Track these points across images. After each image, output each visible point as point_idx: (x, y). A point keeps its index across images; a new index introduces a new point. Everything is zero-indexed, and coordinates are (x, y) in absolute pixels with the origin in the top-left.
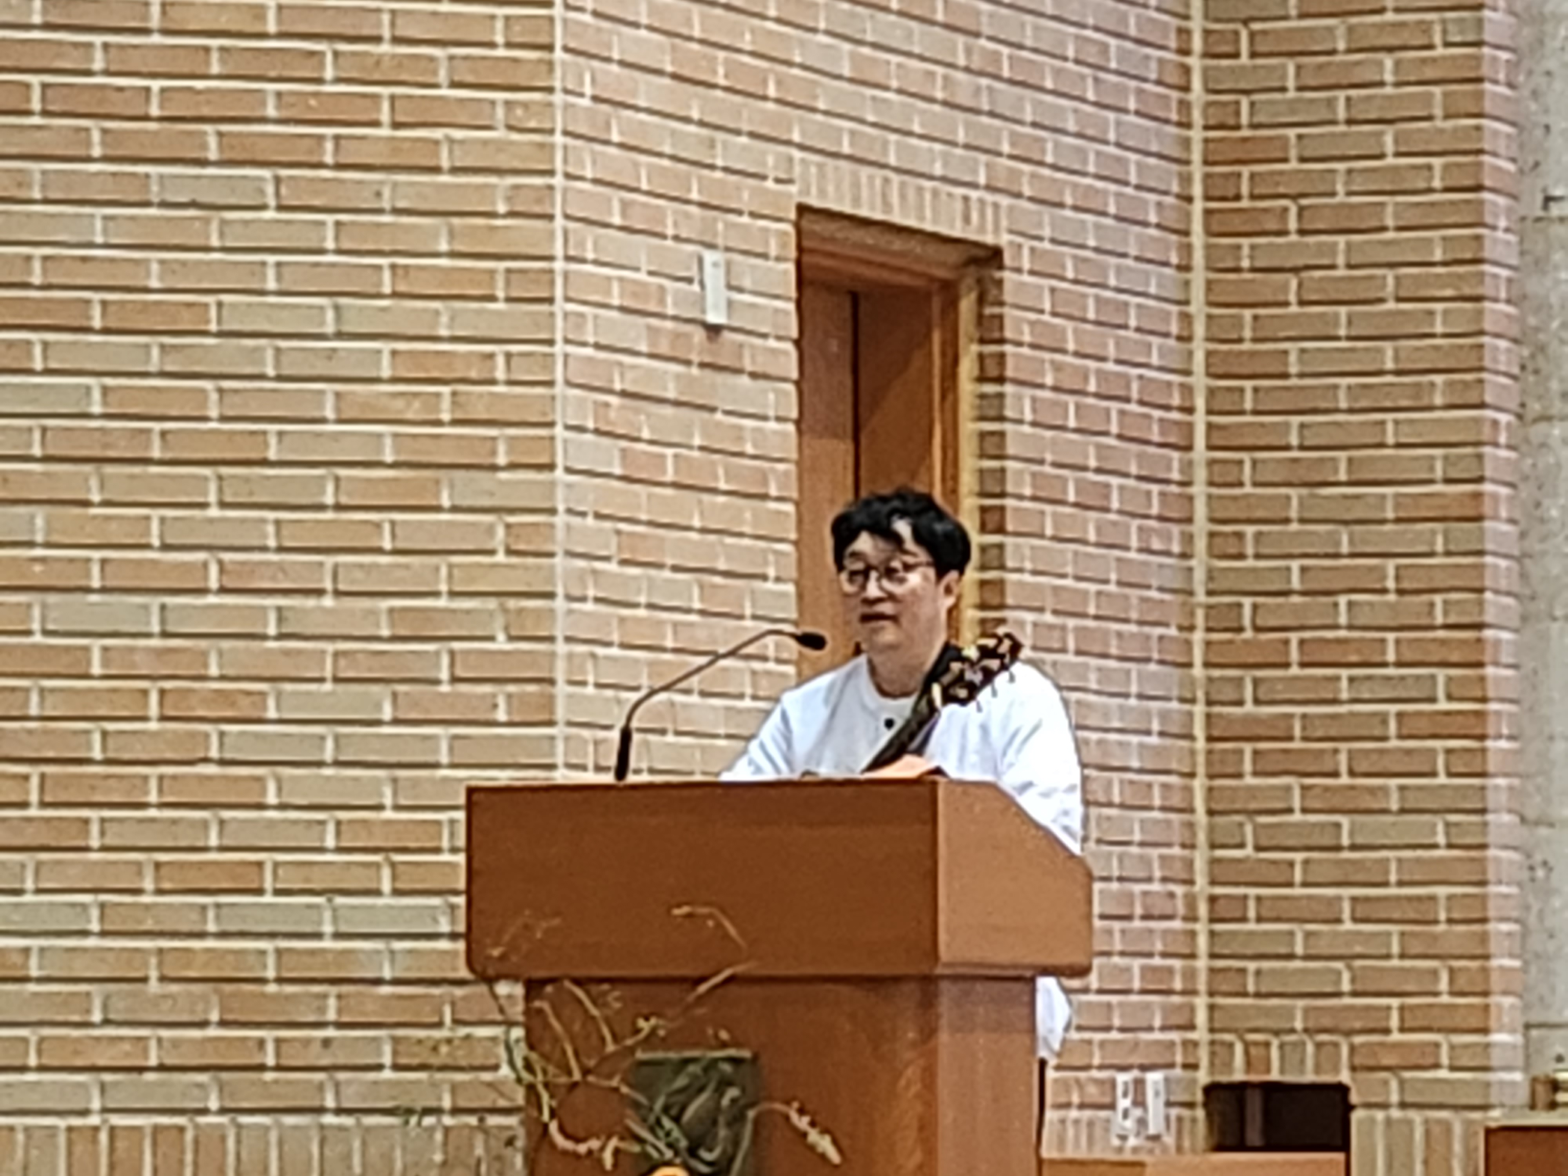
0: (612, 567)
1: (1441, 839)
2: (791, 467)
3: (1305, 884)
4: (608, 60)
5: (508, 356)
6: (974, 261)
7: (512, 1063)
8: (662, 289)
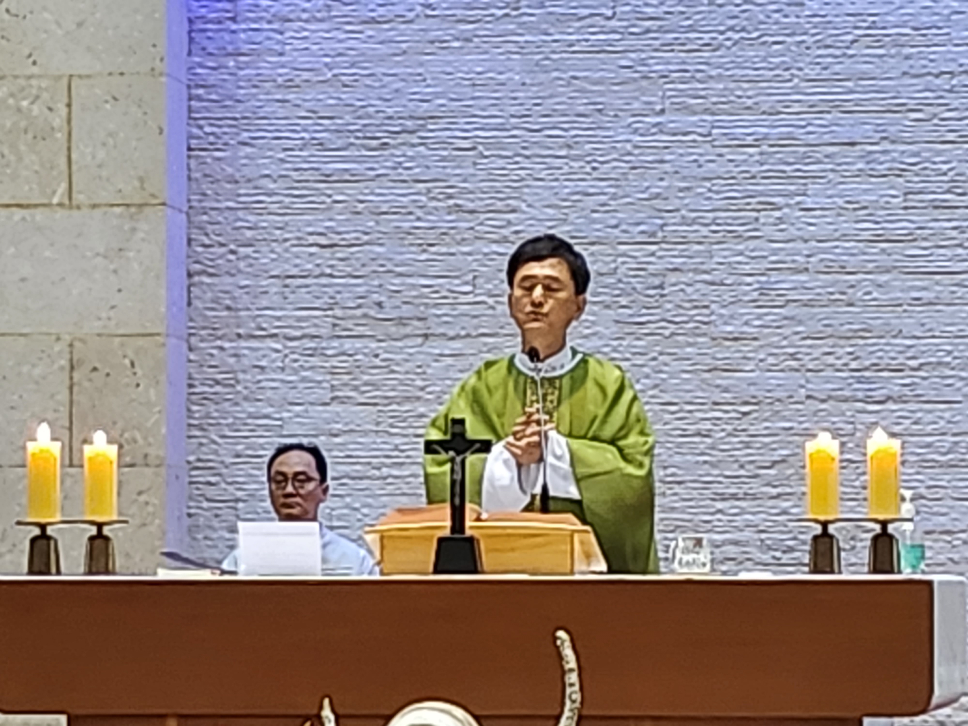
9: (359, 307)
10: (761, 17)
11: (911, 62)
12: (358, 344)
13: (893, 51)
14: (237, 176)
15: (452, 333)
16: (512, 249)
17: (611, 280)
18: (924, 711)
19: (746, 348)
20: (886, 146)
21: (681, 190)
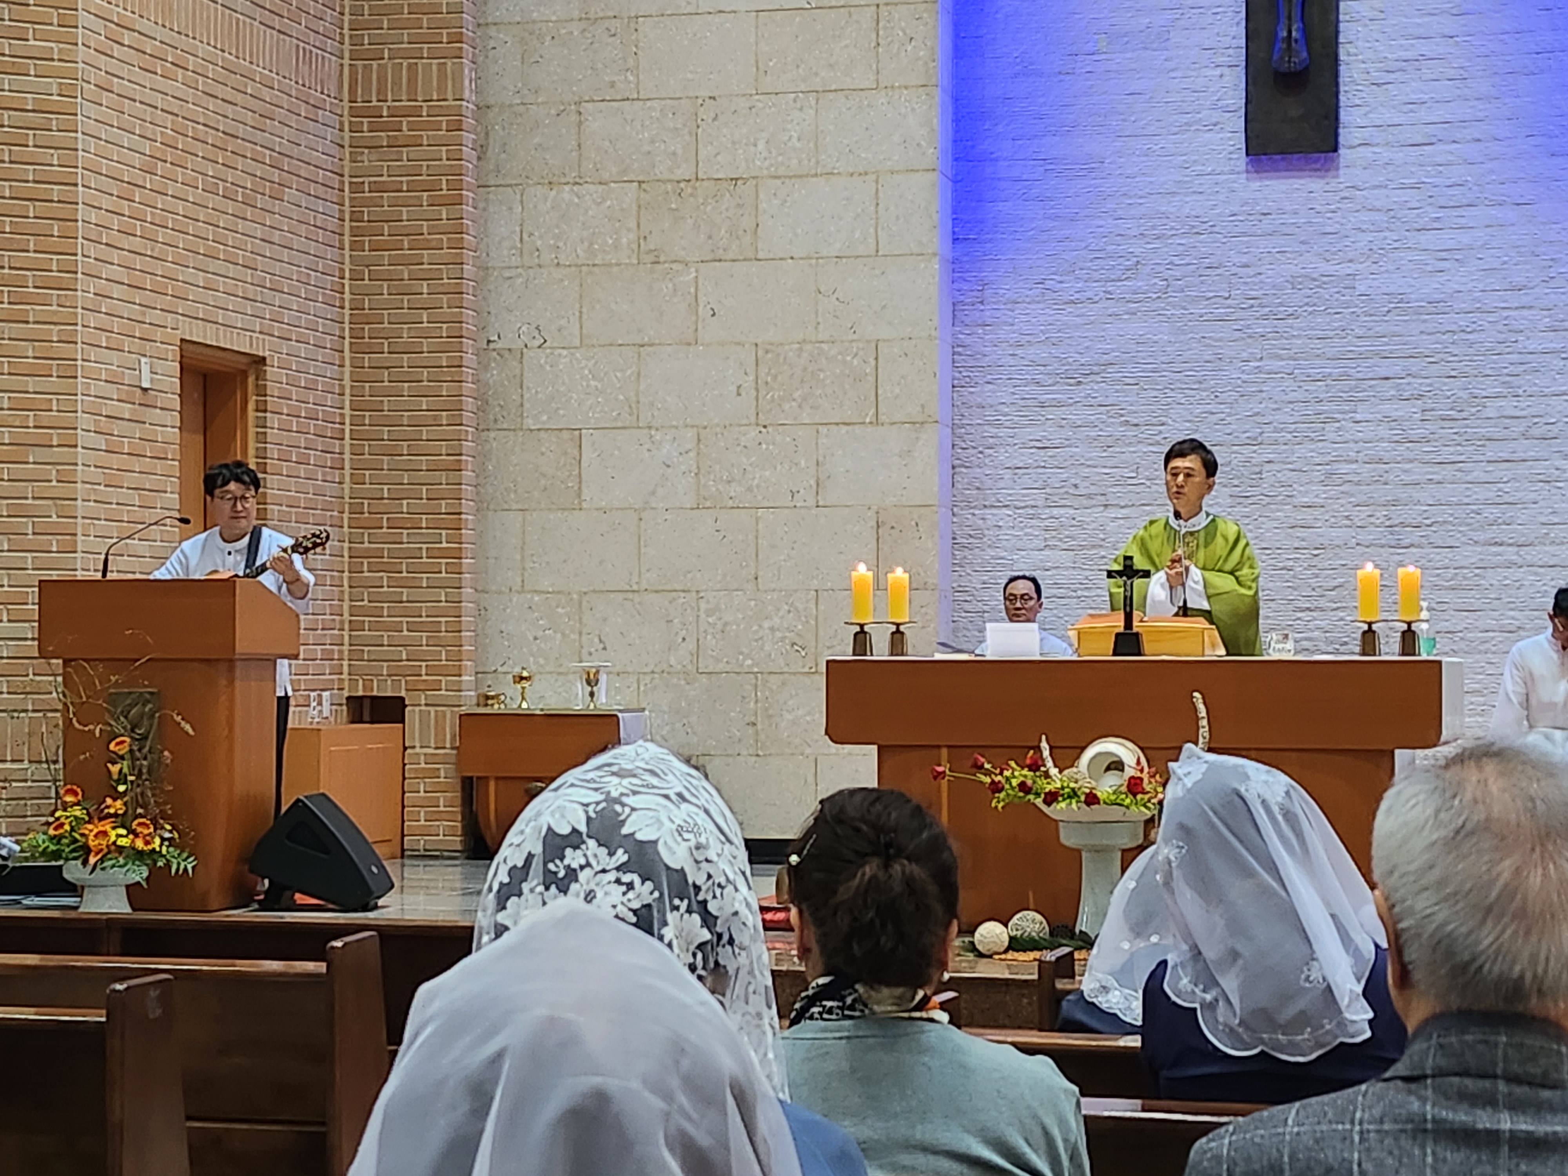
0: (102, 488)
1: (443, 599)
2: (177, 447)
3: (389, 616)
4: (101, 278)
5: (58, 400)
6: (255, 362)
7: (58, 693)
8: (123, 373)
9: (1062, 487)
10: (1327, 297)
11: (1427, 325)
12: (1062, 511)
13: (1414, 317)
14: (984, 403)
15: (1122, 504)
16: (1166, 449)
17: (1228, 469)
18: (1435, 746)
19: (1317, 512)
20: (1409, 379)
21: (1274, 410)
